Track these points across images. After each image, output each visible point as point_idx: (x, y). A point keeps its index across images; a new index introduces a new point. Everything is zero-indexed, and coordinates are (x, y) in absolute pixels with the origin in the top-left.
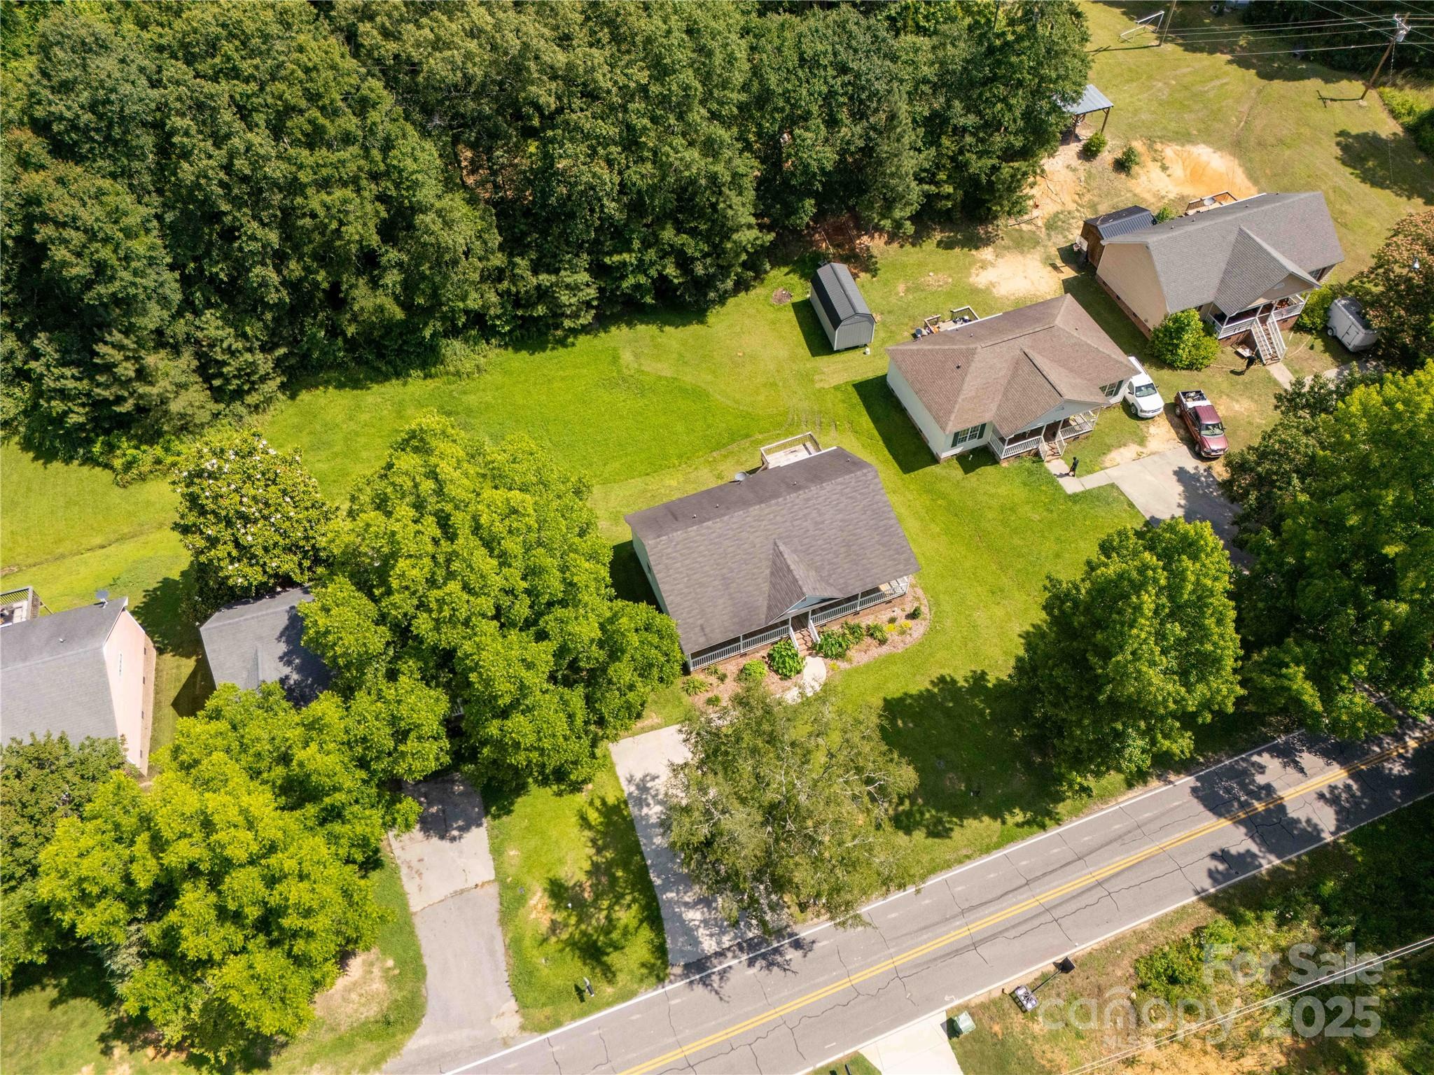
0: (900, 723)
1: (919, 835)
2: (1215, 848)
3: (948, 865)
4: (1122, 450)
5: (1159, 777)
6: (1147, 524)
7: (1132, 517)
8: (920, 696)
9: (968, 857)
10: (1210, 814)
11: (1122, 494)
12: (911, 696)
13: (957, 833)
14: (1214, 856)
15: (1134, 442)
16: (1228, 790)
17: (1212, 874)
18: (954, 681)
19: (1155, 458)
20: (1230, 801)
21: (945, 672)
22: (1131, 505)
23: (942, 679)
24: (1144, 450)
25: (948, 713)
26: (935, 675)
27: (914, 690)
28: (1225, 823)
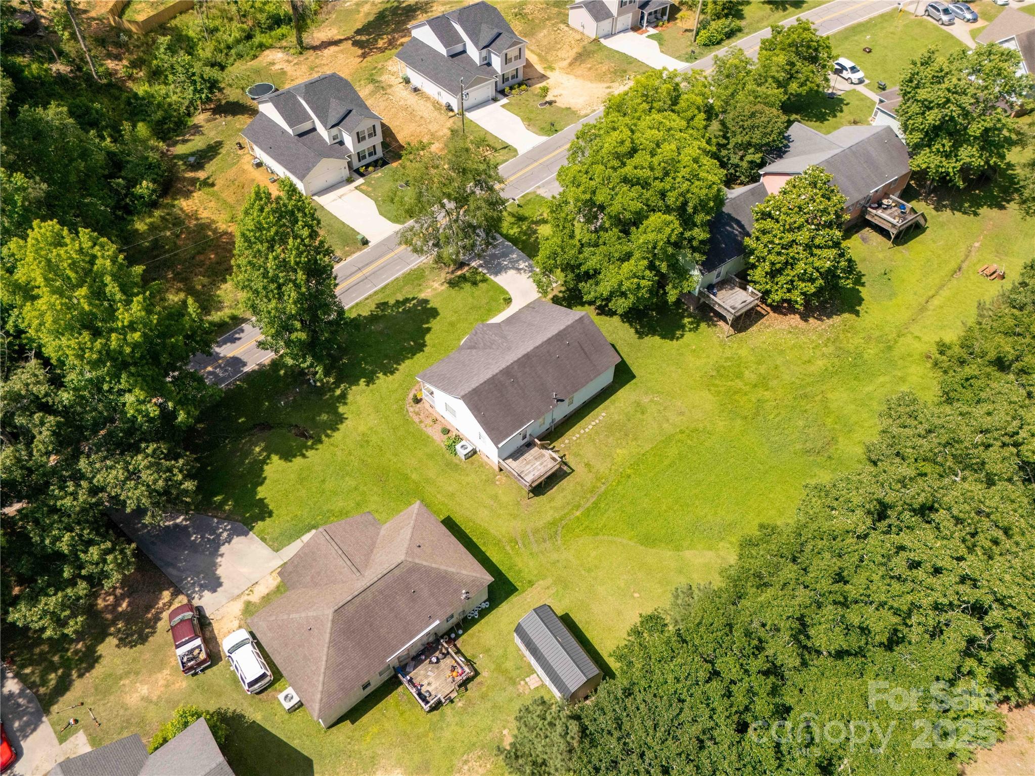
0: (412, 343)
1: (392, 302)
2: (238, 342)
3: (376, 293)
4: (266, 591)
5: (264, 366)
6: (252, 528)
7: (263, 531)
8: (403, 361)
9: (367, 299)
10: (239, 356)
11: (270, 546)
12: (408, 358)
13: (373, 307)
14: (240, 339)
15: (254, 604)
16: (226, 371)
17: (242, 331)
18: (385, 374)
19: (237, 592)
20: (226, 365)
21: (391, 377)
22: (263, 539)
23: (392, 373)
24: (245, 598)
25: (386, 356)
26: (397, 374)
27: (407, 362)
28: (230, 355)
